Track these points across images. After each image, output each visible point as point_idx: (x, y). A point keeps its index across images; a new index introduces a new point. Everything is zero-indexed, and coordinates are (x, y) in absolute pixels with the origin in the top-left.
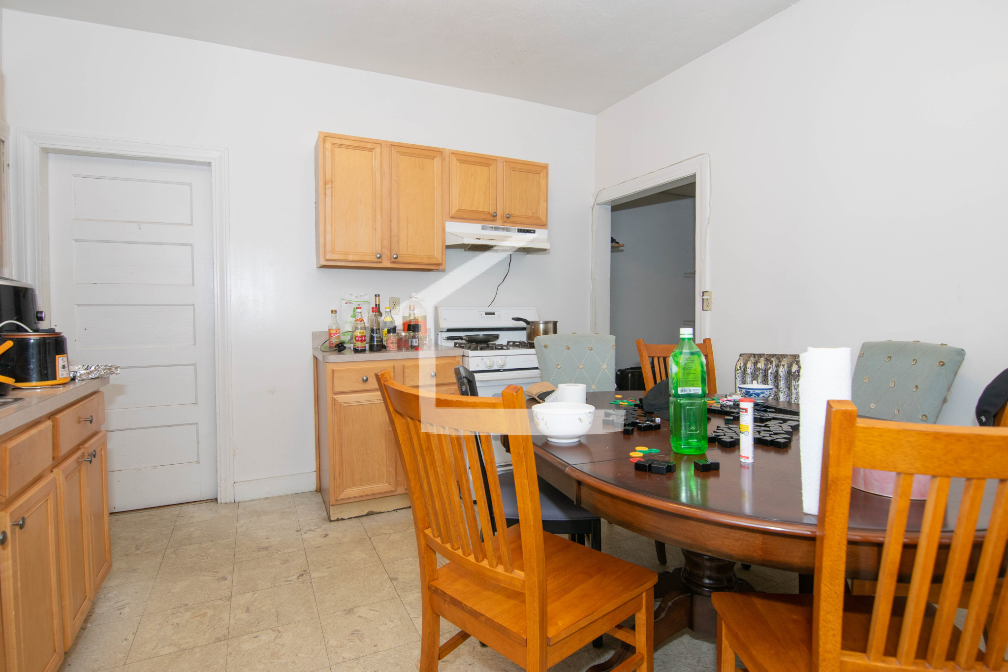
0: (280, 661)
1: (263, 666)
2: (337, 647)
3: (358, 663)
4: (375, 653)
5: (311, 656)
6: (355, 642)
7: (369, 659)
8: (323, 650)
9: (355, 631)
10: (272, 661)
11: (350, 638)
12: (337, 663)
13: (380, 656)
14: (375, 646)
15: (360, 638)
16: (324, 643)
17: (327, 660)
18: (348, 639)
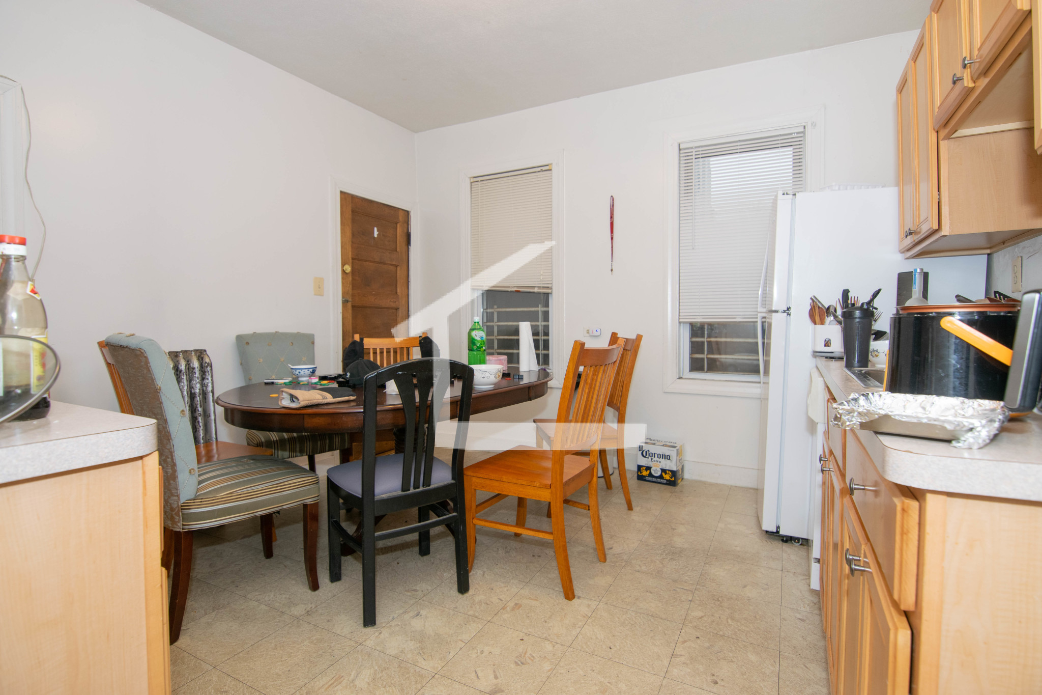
0: (603, 680)
1: (619, 686)
2: (548, 660)
3: (549, 635)
4: (529, 635)
5: (575, 666)
6: (530, 654)
7: (539, 633)
8: (562, 665)
9: (519, 665)
10: (609, 685)
11: (529, 661)
12: (562, 645)
13: (530, 630)
14: (522, 640)
15: (523, 655)
16: (554, 671)
17: (567, 654)
18: (532, 660)
